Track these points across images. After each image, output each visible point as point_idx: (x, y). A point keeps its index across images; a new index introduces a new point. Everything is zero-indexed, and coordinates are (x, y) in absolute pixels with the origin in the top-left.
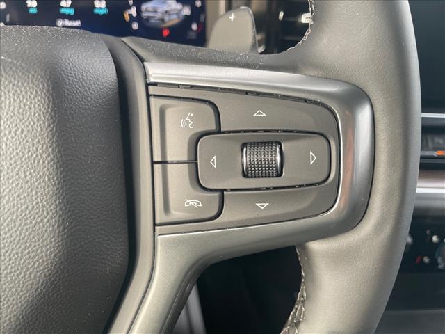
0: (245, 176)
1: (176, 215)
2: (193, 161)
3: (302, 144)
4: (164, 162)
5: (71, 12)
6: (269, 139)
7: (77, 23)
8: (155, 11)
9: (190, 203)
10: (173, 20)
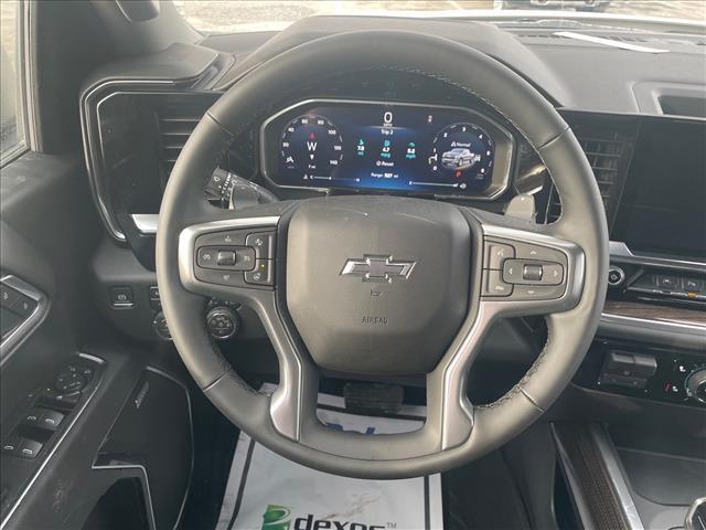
0: (524, 278)
1: (492, 292)
2: (501, 270)
3: (552, 267)
4: (488, 269)
5: (389, 156)
6: (537, 264)
7: (392, 164)
8: (453, 158)
9: (498, 288)
10: (467, 165)
